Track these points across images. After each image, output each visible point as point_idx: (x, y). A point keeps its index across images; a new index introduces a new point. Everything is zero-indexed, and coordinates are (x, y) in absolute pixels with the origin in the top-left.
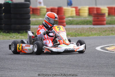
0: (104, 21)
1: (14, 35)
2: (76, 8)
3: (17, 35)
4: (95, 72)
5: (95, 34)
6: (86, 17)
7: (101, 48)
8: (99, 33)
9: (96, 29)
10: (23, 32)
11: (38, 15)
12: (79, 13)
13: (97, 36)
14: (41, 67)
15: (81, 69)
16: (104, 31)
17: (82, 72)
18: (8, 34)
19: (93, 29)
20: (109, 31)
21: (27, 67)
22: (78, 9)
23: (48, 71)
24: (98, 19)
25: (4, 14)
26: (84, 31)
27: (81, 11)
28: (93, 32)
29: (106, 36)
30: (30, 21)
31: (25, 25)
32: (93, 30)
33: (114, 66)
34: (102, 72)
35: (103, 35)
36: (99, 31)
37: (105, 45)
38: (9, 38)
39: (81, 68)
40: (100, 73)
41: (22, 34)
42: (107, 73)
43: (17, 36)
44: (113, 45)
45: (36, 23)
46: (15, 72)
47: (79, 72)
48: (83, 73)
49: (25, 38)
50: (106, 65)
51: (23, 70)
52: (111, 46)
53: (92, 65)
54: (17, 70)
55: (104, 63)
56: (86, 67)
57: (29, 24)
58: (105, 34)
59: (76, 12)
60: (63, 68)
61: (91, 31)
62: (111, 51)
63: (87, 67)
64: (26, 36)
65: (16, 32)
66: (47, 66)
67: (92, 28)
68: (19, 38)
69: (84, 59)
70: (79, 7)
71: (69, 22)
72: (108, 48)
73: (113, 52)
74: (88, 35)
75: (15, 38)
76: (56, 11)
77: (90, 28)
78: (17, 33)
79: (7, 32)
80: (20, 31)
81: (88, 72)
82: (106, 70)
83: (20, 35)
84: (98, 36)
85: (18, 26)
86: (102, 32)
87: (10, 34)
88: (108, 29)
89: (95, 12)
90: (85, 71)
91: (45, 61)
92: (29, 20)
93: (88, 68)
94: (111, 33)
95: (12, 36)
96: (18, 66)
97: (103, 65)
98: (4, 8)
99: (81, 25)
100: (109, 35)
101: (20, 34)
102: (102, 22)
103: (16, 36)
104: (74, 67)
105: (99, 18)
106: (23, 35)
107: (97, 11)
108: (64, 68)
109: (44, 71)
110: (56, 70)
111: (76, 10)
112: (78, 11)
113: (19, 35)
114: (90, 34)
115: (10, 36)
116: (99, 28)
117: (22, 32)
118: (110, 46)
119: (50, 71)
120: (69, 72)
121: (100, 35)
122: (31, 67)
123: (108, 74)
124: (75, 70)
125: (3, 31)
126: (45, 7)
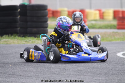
2: (100, 11)
3: (33, 40)
4: (113, 80)
5: (118, 39)
6: (110, 21)
7: (123, 54)
9: (120, 33)
12: (103, 16)
14: (55, 74)
15: (99, 77)
17: (99, 80)
18: (24, 38)
19: (117, 34)
21: (40, 74)
24: (123, 22)
25: (19, 16)
26: (106, 36)
27: (105, 14)
28: (117, 37)
31: (42, 29)
34: (122, 80)
36: (123, 36)
38: (24, 42)
40: (119, 81)
48: (101, 81)
51: (35, 77)
53: (112, 73)
55: (124, 71)
56: (104, 74)
57: (47, 27)
59: (100, 16)
61: (114, 36)
65: (32, 36)
67: (115, 33)
68: (35, 42)
69: (103, 66)
70: (103, 10)
71: (91, 25)
74: (110, 40)
75: (30, 42)
77: (113, 32)
79: (22, 36)
80: (37, 35)
81: (106, 79)
83: (36, 39)
85: (35, 29)
89: (121, 15)
90: (103, 78)
91: (60, 68)
92: (46, 23)
93: (106, 75)
95: (28, 41)
96: (30, 73)
97: (123, 73)
98: (19, 10)
99: (104, 28)
101: (36, 38)
103: (31, 41)
104: (91, 75)
107: (123, 14)
108: (80, 75)
110: (72, 77)
114: (113, 38)
116: (123, 33)
121: (123, 40)
122: (44, 74)
124: (92, 77)
125: (18, 35)
126: (66, 9)
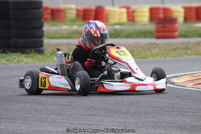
0: (175, 31)
1: (14, 57)
2: (128, 8)
3: (19, 57)
4: (147, 124)
5: (157, 55)
6: (145, 25)
8: (163, 52)
9: (160, 45)
10: (31, 51)
11: (62, 21)
12: (133, 17)
13: (161, 57)
14: (54, 113)
15: (125, 118)
16: (172, 50)
17: (125, 122)
18: (4, 54)
19: (155, 46)
20: (182, 49)
21: (30, 114)
22: (131, 10)
23: (66, 121)
24: (165, 27)
26: (137, 49)
27: (136, 14)
28: (154, 51)
29: (176, 58)
30: (42, 32)
31: (34, 39)
32: (154, 48)
33: (182, 112)
34: (161, 123)
35: (171, 57)
36: (165, 49)
37: (171, 74)
38: (5, 62)
39: (124, 116)
40: (157, 125)
41: (28, 55)
42: (168, 125)
43: (20, 59)
44: (185, 75)
45: (57, 36)
46: (6, 123)
47: (119, 122)
48: (127, 124)
49: (34, 61)
50: (169, 109)
51: (21, 120)
52: (182, 76)
53: (145, 111)
54: (11, 119)
55: (165, 107)
56: (133, 114)
57: (42, 37)
58: (175, 55)
59: (128, 16)
60: (92, 115)
61: (150, 50)
62: (179, 86)
63: (135, 113)
64: (35, 57)
65: (17, 52)
66: (65, 112)
67: (153, 44)
68: (22, 62)
70: (133, 7)
71: (114, 32)
72: (175, 80)
73: (183, 86)
74: (144, 56)
75: (15, 61)
76: (93, 13)
77: (149, 43)
78: (20, 54)
79: (1, 51)
80: (26, 50)
81: (136, 122)
82: (169, 119)
83: (25, 57)
84: (163, 58)
85: (23, 40)
86: (169, 51)
87: (7, 55)
88: (180, 46)
89: (161, 16)
90: (131, 120)
91: (62, 103)
92: (41, 30)
93: (136, 116)
94: (185, 53)
95: (11, 59)
96: (13, 113)
97: (163, 111)
99: (134, 38)
100: (182, 56)
101: (25, 55)
102: (172, 34)
103: (17, 59)
104: (112, 114)
105: (167, 25)
106: (30, 57)
107: (164, 13)
108: (94, 115)
109: (58, 121)
110: (80, 119)
111: (128, 13)
112: (130, 14)
113: (23, 56)
114: (149, 54)
115: (7, 58)
116: (165, 44)
117: (29, 50)
118: (179, 76)
119: (69, 121)
120: (103, 122)
121: (165, 57)
122: (36, 114)
123: (170, 127)
124: (113, 119)
126: (73, 6)
